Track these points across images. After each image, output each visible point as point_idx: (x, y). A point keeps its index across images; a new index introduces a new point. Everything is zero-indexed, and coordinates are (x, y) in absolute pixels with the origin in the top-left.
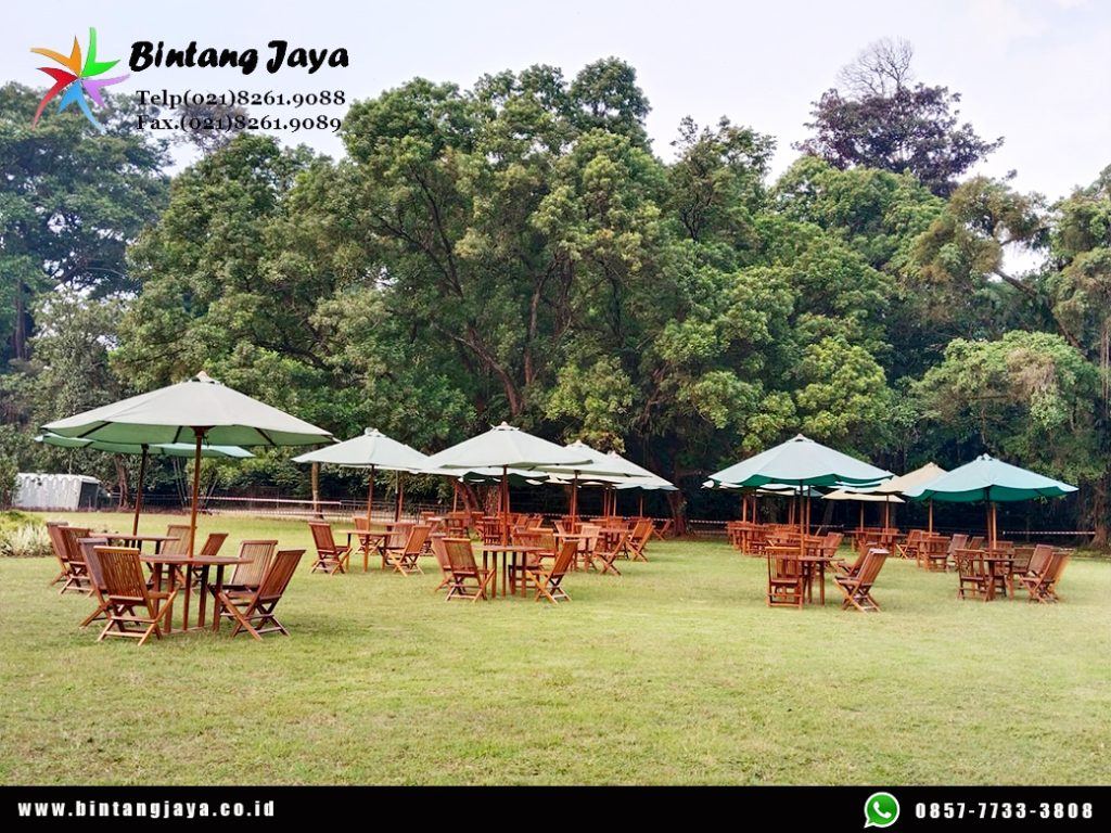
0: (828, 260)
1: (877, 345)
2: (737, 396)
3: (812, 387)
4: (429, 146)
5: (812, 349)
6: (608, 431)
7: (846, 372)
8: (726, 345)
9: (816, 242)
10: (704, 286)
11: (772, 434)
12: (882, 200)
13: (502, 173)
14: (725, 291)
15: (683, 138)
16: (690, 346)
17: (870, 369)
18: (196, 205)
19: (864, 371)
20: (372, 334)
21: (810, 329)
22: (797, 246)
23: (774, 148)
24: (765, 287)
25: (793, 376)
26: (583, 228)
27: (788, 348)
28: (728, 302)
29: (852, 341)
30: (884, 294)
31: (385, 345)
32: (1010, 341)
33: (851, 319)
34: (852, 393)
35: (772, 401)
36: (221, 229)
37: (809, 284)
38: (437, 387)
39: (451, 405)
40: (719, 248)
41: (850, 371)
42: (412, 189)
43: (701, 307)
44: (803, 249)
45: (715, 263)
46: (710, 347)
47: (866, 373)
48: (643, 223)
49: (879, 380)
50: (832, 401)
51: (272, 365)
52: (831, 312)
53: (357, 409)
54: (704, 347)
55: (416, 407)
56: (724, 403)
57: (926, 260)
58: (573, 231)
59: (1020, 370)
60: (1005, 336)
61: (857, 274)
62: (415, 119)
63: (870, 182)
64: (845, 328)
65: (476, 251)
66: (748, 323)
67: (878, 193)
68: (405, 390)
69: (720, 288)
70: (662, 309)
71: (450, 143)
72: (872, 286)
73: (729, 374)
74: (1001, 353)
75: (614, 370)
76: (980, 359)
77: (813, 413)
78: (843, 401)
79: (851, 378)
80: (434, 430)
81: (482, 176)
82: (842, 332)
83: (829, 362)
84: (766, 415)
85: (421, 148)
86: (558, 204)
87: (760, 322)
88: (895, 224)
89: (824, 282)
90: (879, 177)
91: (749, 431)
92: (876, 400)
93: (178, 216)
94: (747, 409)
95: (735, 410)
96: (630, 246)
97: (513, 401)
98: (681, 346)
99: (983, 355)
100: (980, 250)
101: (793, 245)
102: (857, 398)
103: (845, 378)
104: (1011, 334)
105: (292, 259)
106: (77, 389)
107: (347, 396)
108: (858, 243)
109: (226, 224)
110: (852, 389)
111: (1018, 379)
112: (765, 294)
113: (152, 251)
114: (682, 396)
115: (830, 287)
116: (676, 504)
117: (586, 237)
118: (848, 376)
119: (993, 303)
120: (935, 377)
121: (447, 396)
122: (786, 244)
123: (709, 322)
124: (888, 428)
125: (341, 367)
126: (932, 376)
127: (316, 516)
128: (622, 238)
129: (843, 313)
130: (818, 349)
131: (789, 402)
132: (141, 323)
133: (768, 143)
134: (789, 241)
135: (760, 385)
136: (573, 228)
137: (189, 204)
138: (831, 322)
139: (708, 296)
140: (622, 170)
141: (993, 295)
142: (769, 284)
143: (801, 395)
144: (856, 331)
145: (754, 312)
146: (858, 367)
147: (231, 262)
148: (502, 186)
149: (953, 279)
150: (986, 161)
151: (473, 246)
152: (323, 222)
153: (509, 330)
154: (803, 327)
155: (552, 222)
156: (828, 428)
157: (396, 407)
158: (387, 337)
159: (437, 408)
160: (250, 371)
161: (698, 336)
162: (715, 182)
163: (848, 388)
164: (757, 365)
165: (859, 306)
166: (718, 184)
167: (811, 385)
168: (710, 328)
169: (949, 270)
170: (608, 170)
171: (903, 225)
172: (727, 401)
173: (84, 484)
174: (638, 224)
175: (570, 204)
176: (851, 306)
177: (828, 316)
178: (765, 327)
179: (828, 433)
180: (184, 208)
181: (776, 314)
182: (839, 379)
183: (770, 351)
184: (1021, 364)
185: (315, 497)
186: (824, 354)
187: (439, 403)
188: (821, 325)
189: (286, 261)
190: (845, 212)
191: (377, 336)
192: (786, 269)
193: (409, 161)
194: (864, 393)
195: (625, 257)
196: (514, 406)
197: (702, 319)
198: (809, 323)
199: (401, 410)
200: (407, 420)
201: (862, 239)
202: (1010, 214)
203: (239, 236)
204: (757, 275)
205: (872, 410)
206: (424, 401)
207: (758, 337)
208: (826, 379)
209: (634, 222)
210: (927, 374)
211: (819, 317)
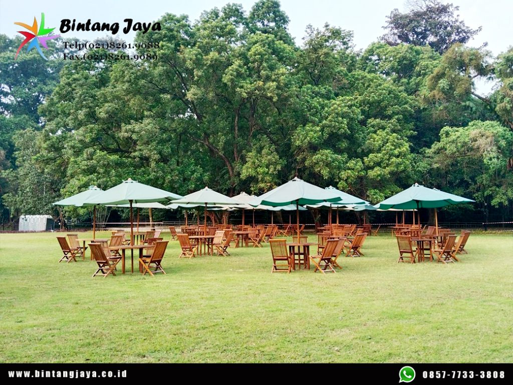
0: (380, 91)
1: (409, 133)
2: (333, 162)
3: (371, 156)
4: (173, 46)
5: (371, 136)
6: (270, 183)
7: (388, 146)
8: (326, 136)
9: (375, 83)
10: (315, 107)
11: (352, 180)
12: (413, 59)
13: (207, 57)
14: (326, 109)
15: (308, 35)
16: (308, 138)
17: (401, 144)
18: (69, 84)
19: (399, 146)
20: (155, 141)
21: (373, 126)
22: (366, 85)
23: (353, 37)
24: (345, 106)
25: (363, 150)
26: (248, 81)
27: (360, 136)
28: (327, 115)
29: (394, 131)
30: (411, 107)
31: (161, 146)
32: (472, 126)
33: (393, 120)
34: (392, 157)
35: (351, 164)
36: (78, 95)
37: (371, 104)
38: (189, 165)
39: (196, 173)
40: (325, 88)
41: (390, 146)
42: (165, 68)
43: (314, 118)
44: (368, 86)
45: (322, 96)
46: (318, 138)
47: (399, 147)
48: (278, 77)
49: (405, 150)
50: (381, 162)
51: (103, 158)
52: (384, 117)
53: (148, 177)
54: (315, 138)
55: (177, 175)
56: (327, 165)
57: (432, 89)
58: (242, 83)
59: (476, 140)
60: (470, 124)
61: (396, 97)
62: (166, 33)
63: (406, 51)
64: (390, 124)
65: (196, 97)
66: (337, 124)
67: (411, 56)
68: (172, 167)
69: (323, 108)
70: (296, 120)
71: (183, 44)
72: (406, 103)
73: (329, 151)
74: (467, 133)
75: (272, 152)
76: (457, 136)
77: (372, 168)
78: (387, 161)
79: (391, 150)
80: (188, 186)
81: (197, 59)
82: (389, 127)
83: (380, 142)
84: (349, 171)
85: (168, 47)
86: (234, 70)
87: (343, 123)
88: (420, 71)
89: (379, 102)
90: (411, 49)
91: (340, 179)
92: (404, 160)
93: (61, 90)
94: (339, 168)
95: (333, 168)
96: (271, 89)
97: (230, 170)
98: (303, 138)
99: (458, 134)
100: (459, 81)
101: (364, 85)
102: (394, 159)
103: (388, 149)
104: (472, 123)
105: (110, 107)
106: (35, 175)
107: (143, 172)
108: (403, 82)
109: (80, 92)
110: (391, 155)
111: (476, 145)
112: (345, 109)
113: (49, 108)
114: (307, 163)
115: (383, 104)
116: (316, 217)
117: (249, 86)
118: (389, 148)
119: (472, 108)
120: (437, 147)
121: (193, 169)
122: (360, 84)
123: (318, 126)
124: (415, 174)
125: (139, 157)
126: (435, 146)
127: (152, 229)
128: (267, 85)
129: (390, 117)
130: (375, 136)
131: (360, 163)
132: (45, 142)
133: (350, 35)
134: (362, 83)
135: (346, 156)
136: (243, 81)
137: (66, 84)
138: (383, 122)
139: (317, 112)
140: (267, 51)
141: (471, 104)
142: (348, 104)
143: (366, 159)
144: (397, 126)
145: (340, 119)
146: (395, 144)
147: (85, 110)
148: (207, 64)
149: (445, 96)
150: (473, 39)
151: (194, 95)
152: (123, 87)
153: (223, 135)
154: (370, 125)
155: (232, 79)
156: (379, 175)
157: (166, 176)
158: (162, 142)
159: (189, 176)
160: (91, 161)
161: (313, 133)
162: (321, 56)
163: (389, 154)
164: (344, 145)
165: (398, 114)
166: (322, 56)
167: (371, 154)
168: (318, 129)
169: (443, 92)
170: (259, 51)
171: (424, 71)
172: (328, 165)
173: (48, 219)
174: (276, 78)
175: (240, 69)
176: (394, 113)
177: (381, 119)
178: (346, 126)
179: (379, 178)
180: (64, 86)
181: (352, 119)
182: (385, 150)
183: (351, 138)
184: (477, 137)
185: (151, 220)
186: (377, 139)
187: (190, 173)
188: (379, 124)
189: (107, 108)
190: (395, 67)
191: (157, 142)
192: (360, 97)
193: (162, 54)
194: (397, 157)
195: (269, 95)
196: (231, 173)
197: (314, 124)
198: (372, 123)
199: (169, 177)
200: (172, 182)
201: (404, 80)
202: (474, 61)
203: (86, 98)
204: (342, 100)
205: (402, 165)
206: (182, 172)
207: (343, 131)
208: (379, 151)
209: (273, 77)
210: (433, 146)
211: (377, 120)
